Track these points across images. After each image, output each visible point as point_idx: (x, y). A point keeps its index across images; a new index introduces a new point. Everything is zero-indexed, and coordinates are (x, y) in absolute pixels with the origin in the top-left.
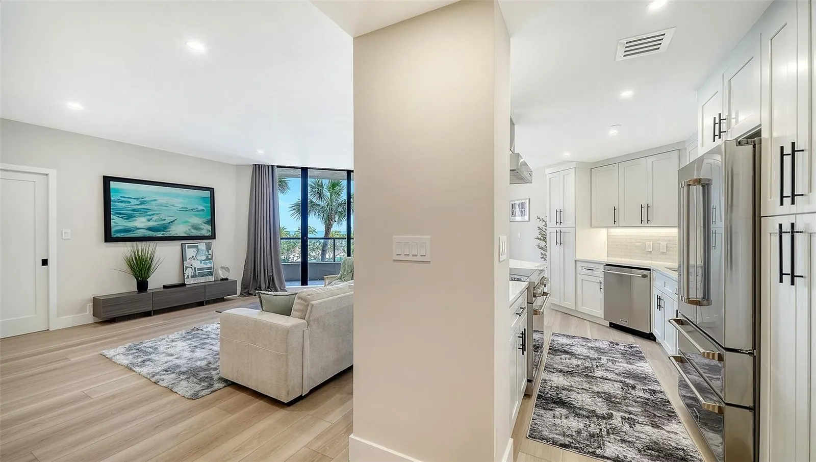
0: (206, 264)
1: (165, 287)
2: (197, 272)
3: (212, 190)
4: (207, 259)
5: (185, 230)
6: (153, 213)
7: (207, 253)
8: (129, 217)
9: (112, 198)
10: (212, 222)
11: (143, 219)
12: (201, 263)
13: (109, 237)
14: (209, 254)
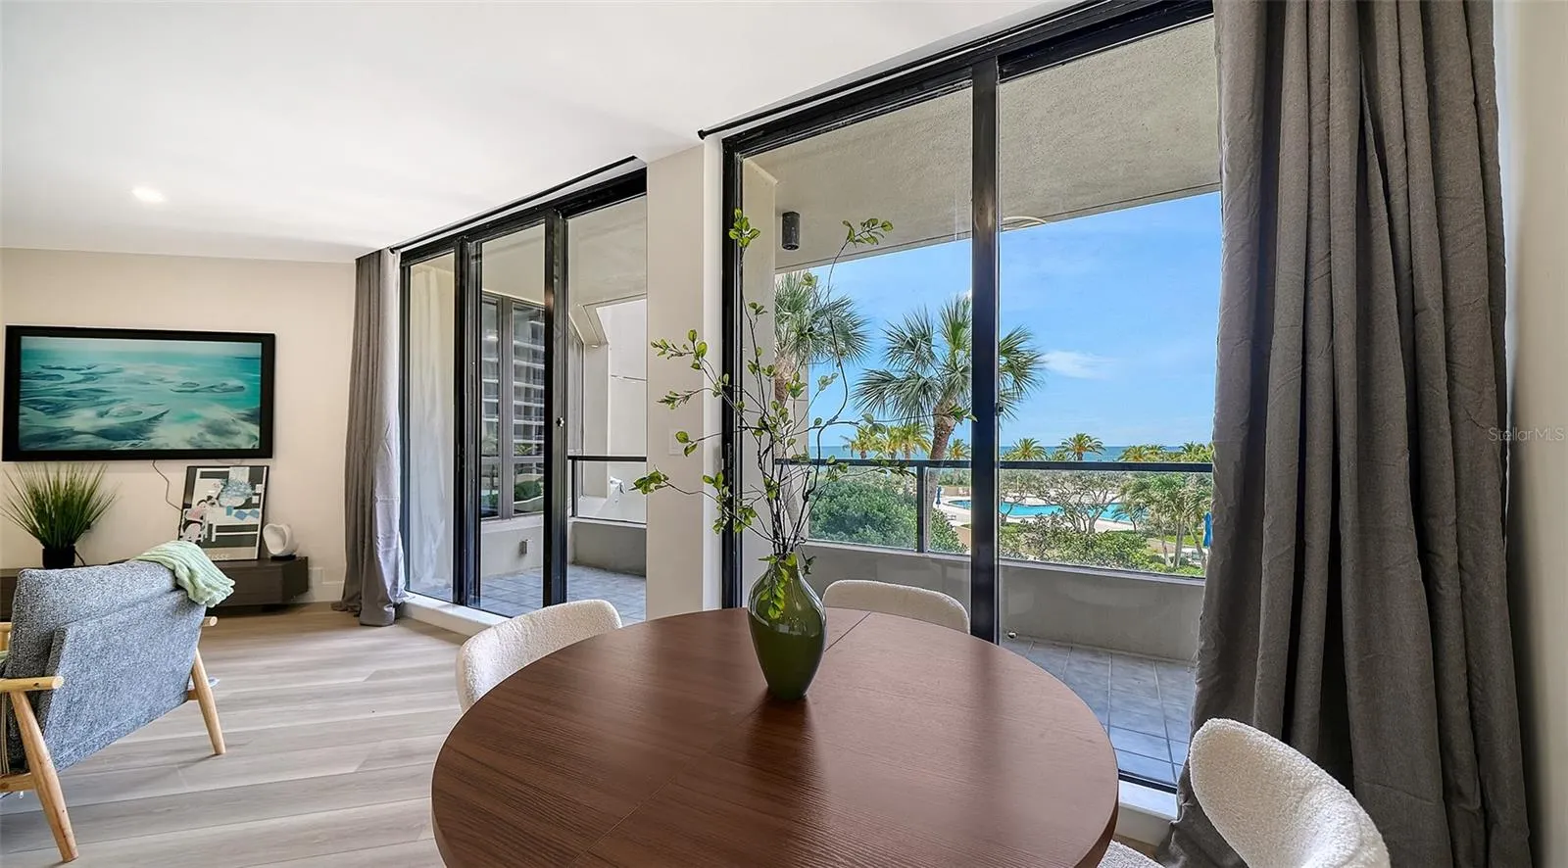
0: (241, 517)
2: (215, 534)
3: (268, 342)
4: (248, 504)
7: (249, 491)
10: (265, 416)
12: (229, 513)
13: (14, 451)
14: (255, 494)
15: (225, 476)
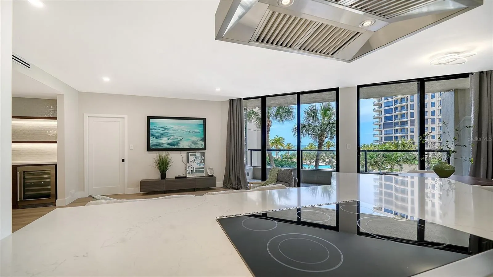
0: (200, 165)
1: (176, 178)
2: (195, 170)
3: (204, 120)
4: (201, 162)
5: (188, 145)
6: (171, 135)
7: (201, 159)
8: (158, 138)
9: (151, 127)
10: (204, 139)
11: (166, 139)
12: (197, 165)
13: (149, 149)
14: (202, 160)
15: (195, 155)
